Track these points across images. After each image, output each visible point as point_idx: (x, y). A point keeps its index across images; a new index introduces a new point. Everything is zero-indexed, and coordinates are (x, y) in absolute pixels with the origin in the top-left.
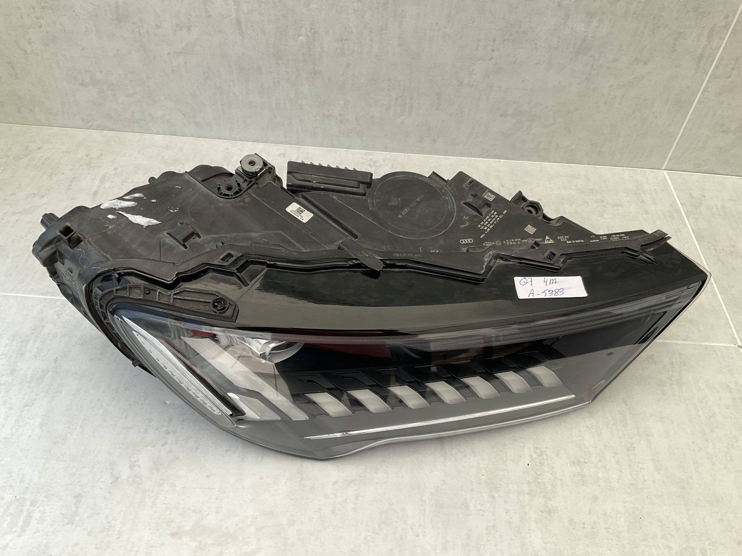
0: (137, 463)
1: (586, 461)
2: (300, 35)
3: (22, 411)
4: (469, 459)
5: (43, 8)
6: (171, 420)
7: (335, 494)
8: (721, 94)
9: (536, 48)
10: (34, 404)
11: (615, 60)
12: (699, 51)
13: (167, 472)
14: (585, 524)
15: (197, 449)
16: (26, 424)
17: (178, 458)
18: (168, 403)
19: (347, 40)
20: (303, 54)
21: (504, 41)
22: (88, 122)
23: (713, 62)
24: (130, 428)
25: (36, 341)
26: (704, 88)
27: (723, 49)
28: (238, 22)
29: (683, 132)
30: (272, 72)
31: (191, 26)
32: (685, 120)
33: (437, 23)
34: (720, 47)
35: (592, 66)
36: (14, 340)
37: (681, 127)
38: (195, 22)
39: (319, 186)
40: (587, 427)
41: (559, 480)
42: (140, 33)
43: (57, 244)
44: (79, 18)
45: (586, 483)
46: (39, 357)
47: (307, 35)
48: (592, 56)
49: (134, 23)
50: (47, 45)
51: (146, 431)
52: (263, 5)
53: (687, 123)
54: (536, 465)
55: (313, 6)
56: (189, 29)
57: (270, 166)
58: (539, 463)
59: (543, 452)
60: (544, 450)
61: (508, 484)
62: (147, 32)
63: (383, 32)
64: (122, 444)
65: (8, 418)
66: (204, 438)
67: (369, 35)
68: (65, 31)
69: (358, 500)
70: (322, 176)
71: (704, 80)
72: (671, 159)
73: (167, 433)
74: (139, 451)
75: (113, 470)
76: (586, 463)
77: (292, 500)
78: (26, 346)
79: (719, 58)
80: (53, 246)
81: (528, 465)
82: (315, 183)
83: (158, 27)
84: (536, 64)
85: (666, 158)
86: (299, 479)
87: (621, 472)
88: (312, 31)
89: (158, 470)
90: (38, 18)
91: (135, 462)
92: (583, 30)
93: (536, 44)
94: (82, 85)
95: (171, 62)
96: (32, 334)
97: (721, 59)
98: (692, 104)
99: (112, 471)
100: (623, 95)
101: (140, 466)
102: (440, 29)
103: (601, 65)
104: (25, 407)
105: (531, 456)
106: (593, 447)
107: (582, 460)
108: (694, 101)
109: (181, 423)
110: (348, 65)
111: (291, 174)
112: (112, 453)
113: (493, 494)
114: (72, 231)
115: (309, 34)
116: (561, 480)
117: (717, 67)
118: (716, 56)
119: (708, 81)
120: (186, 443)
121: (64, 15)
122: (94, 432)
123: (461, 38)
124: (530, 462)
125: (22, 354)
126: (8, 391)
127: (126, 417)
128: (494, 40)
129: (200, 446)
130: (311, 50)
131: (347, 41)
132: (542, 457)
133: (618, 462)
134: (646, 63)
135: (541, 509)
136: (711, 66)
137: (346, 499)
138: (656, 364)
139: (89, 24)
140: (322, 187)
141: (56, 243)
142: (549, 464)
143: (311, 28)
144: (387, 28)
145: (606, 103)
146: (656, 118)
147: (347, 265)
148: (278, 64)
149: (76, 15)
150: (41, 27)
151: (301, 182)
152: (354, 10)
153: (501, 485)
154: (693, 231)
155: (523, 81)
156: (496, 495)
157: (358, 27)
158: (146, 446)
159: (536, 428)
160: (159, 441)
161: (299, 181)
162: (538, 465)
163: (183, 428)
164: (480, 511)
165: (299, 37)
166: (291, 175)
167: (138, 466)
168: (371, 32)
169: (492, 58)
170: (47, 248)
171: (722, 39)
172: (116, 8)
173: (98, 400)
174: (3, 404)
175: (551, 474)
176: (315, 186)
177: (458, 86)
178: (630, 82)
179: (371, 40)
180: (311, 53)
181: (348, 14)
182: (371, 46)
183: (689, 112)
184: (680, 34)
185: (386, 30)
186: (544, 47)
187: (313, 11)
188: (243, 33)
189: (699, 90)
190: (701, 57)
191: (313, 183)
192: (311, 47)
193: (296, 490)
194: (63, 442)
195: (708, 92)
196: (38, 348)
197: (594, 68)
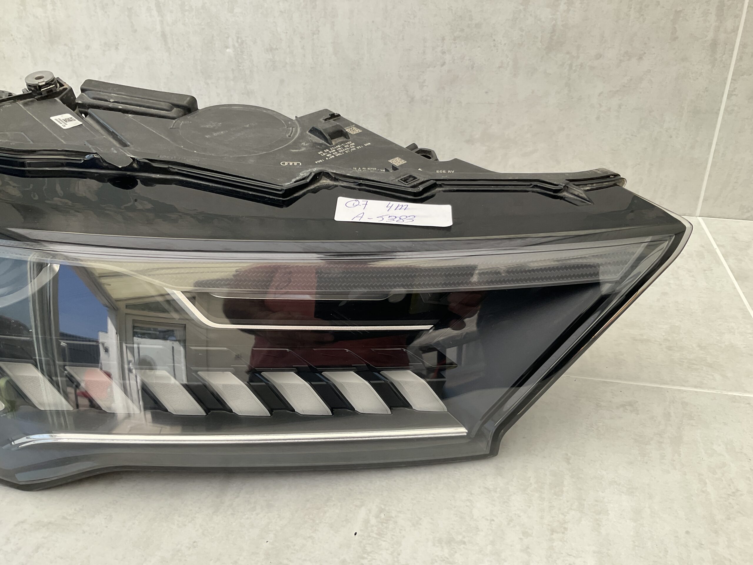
1: (465, 540)
2: (227, 47)
4: (257, 514)
9: (494, 46)
11: (599, 56)
12: (710, 35)
19: (277, 49)
20: (233, 70)
21: (455, 39)
23: (732, 50)
26: (729, 90)
27: (743, 32)
28: (164, 35)
29: (713, 158)
30: (202, 95)
31: (118, 44)
32: (712, 140)
33: (373, 22)
34: (738, 27)
35: (571, 66)
37: (710, 151)
38: (123, 39)
39: (116, 106)
40: (486, 488)
42: (71, 56)
44: (16, 43)
47: (234, 46)
48: (568, 53)
49: (65, 45)
52: (187, 13)
54: (370, 536)
55: (237, 10)
56: (117, 48)
57: (68, 87)
58: (376, 534)
59: (391, 517)
60: (393, 514)
61: (305, 560)
63: (315, 36)
67: (300, 41)
68: (4, 58)
70: (124, 95)
71: (726, 79)
72: (705, 200)
76: (465, 543)
79: (740, 44)
81: (356, 534)
82: (113, 102)
83: (88, 47)
84: (500, 67)
85: (698, 198)
88: (239, 41)
92: (551, 17)
93: (494, 40)
97: (743, 45)
98: (717, 114)
100: (620, 106)
102: (378, 28)
103: (581, 65)
105: (367, 522)
106: (487, 520)
107: (459, 538)
108: (719, 109)
110: (282, 81)
115: (237, 45)
117: (740, 59)
118: (735, 42)
119: (732, 79)
123: (403, 39)
124: (361, 530)
128: (443, 39)
130: (240, 65)
131: (277, 51)
132: (385, 525)
133: (526, 550)
134: (640, 58)
136: (732, 57)
140: (120, 107)
142: (393, 537)
143: (238, 38)
144: (319, 31)
145: (598, 118)
146: (671, 137)
148: (208, 84)
149: (14, 40)
152: (281, 12)
153: (290, 561)
154: (732, 271)
155: (486, 93)
157: (287, 33)
159: (395, 481)
162: (373, 537)
165: (227, 49)
166: (85, 94)
168: (302, 38)
169: (443, 64)
171: (738, 17)
175: (392, 554)
176: (111, 105)
177: (409, 103)
178: (624, 86)
179: (303, 48)
180: (241, 68)
181: (275, 17)
182: (304, 56)
183: (715, 127)
184: (678, 13)
185: (318, 34)
186: (505, 44)
187: (238, 17)
188: (170, 48)
189: (723, 93)
190: (714, 44)
191: (110, 102)
192: (240, 60)
195: (736, 95)
197: (574, 68)
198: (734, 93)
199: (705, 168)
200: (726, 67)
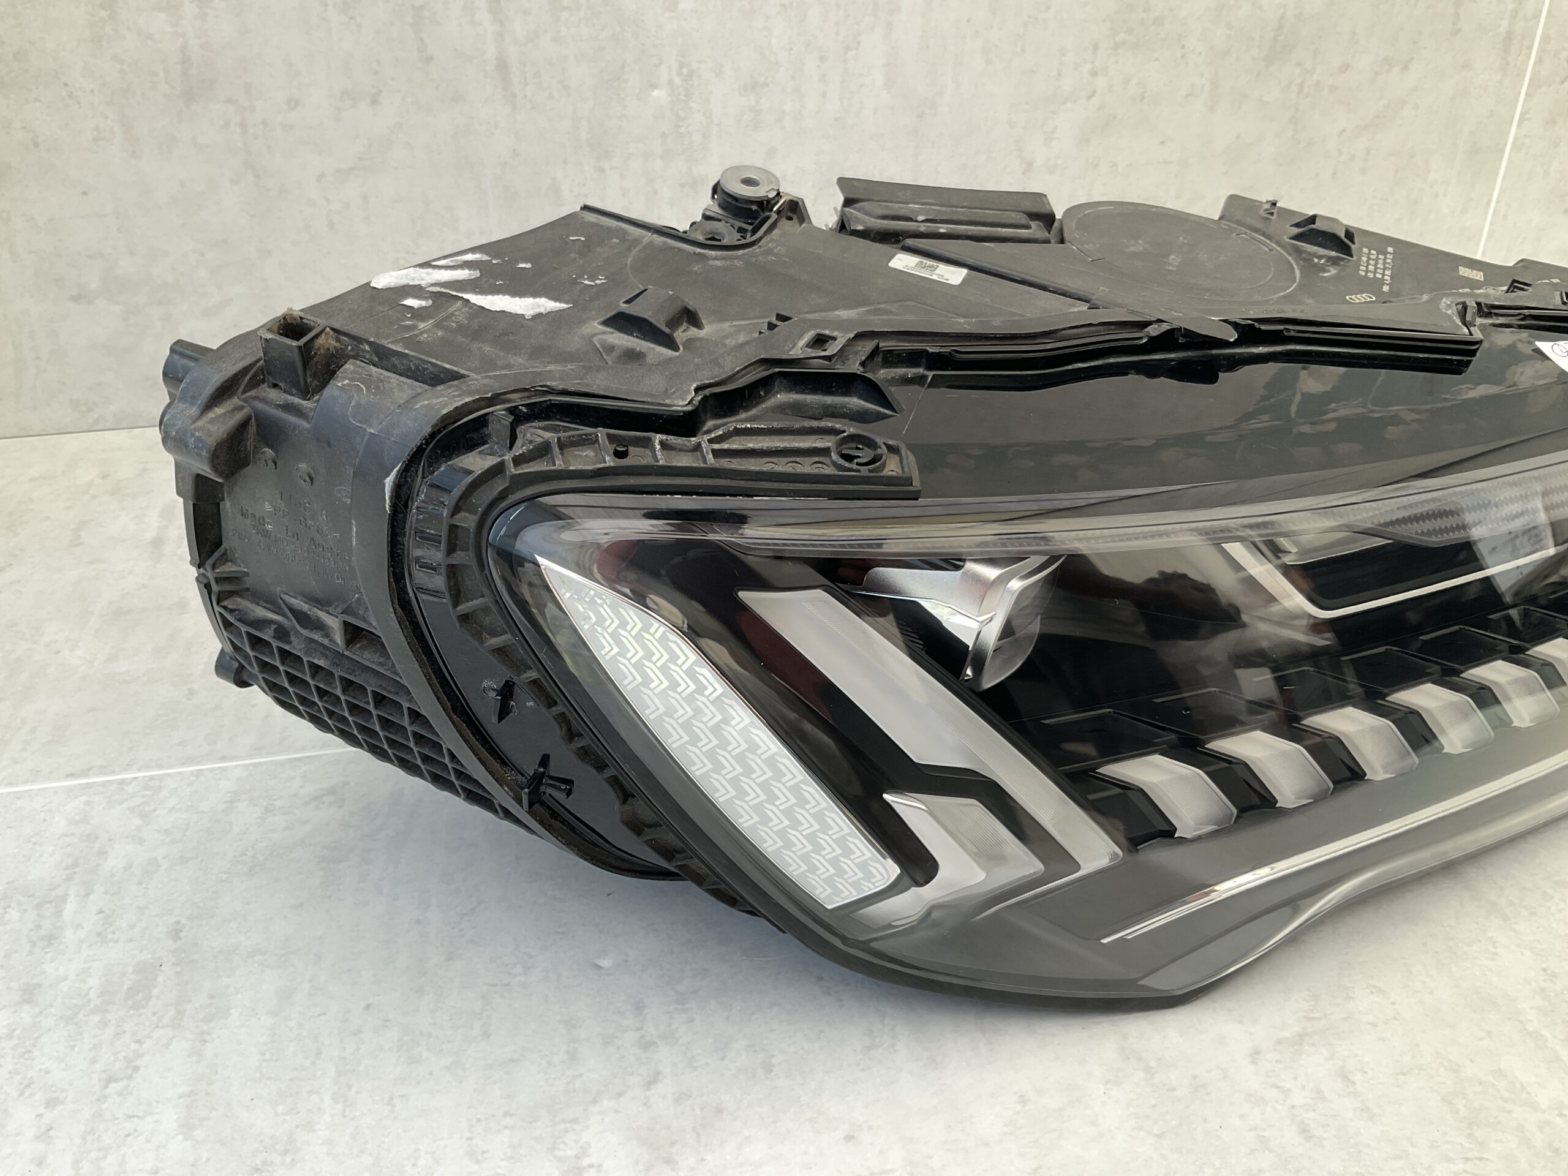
0: (586, 1161)
2: (654, 86)
3: (98, 1100)
4: (1563, 900)
6: (639, 1007)
8: (1554, 122)
9: (1183, 57)
10: (136, 1069)
11: (1345, 68)
12: (1505, 24)
13: (703, 1160)
15: (768, 1069)
16: (128, 1135)
17: (719, 1111)
18: (605, 963)
19: (767, 85)
20: (664, 135)
21: (1116, 47)
22: (90, 410)
23: (1530, 48)
24: (512, 1060)
25: (87, 895)
26: (1521, 113)
28: (502, 66)
29: (1491, 224)
30: (586, 196)
31: (380, 92)
32: (1491, 195)
33: (969, 21)
34: (1541, 11)
35: (1301, 86)
36: (9, 907)
37: (1487, 214)
38: (393, 79)
39: (935, 231)
42: (244, 127)
43: (249, 394)
44: (78, 103)
46: (113, 933)
47: (671, 83)
48: (1299, 64)
49: (230, 101)
51: (572, 1057)
52: (565, 15)
53: (1497, 202)
55: (685, 5)
56: (375, 101)
57: (791, 198)
62: (265, 123)
63: (851, 54)
64: (507, 1114)
65: (51, 1133)
66: (772, 1031)
67: (818, 66)
68: (36, 145)
69: (1354, 1083)
70: (935, 205)
71: (1520, 93)
73: (647, 1045)
74: (575, 1121)
77: (1159, 1136)
78: (59, 913)
79: (1541, 38)
80: (235, 401)
82: (925, 221)
83: (294, 103)
84: (1187, 95)
86: (1142, 1075)
88: (685, 71)
89: (669, 1161)
91: (577, 1157)
93: (1183, 47)
94: (76, 299)
95: (327, 199)
96: (69, 879)
97: (1545, 39)
98: (1502, 151)
100: (1368, 151)
101: (600, 1166)
102: (977, 32)
103: (1318, 83)
104: (106, 1087)
108: (1505, 145)
109: (676, 1009)
110: (772, 152)
111: (856, 205)
112: (484, 1152)
114: (310, 329)
115: (678, 81)
117: (1539, 61)
118: (1536, 33)
119: (1526, 94)
120: (723, 1059)
121: (37, 100)
122: (390, 1103)
123: (1023, 51)
125: (51, 938)
126: (29, 1052)
127: (486, 1034)
128: (1096, 48)
129: (773, 1056)
130: (681, 123)
131: (767, 89)
134: (1405, 67)
136: (1529, 57)
139: (106, 118)
140: (942, 231)
141: (244, 392)
143: (682, 65)
144: (859, 43)
145: (1335, 174)
146: (1436, 196)
147: (1141, 338)
148: (602, 170)
149: (71, 96)
151: (886, 222)
155: (1162, 143)
157: (791, 49)
158: (594, 1101)
160: (632, 1074)
161: (879, 221)
163: (692, 1020)
165: (653, 91)
166: (855, 209)
167: (592, 1170)
168: (822, 58)
169: (1092, 94)
170: (218, 411)
172: (183, 63)
173: (368, 1007)
174: (21, 1094)
176: (923, 228)
178: (1378, 117)
179: (823, 78)
180: (682, 130)
181: (768, 18)
182: (824, 95)
183: (1497, 173)
185: (857, 49)
186: (1200, 53)
187: (686, 19)
188: (514, 95)
189: (1513, 117)
190: (1509, 37)
191: (917, 221)
192: (682, 114)
193: (1154, 1106)
194: (288, 1159)
195: (1530, 119)
196: (100, 912)
197: (1305, 90)
199: (1479, 240)
200: (1521, 75)
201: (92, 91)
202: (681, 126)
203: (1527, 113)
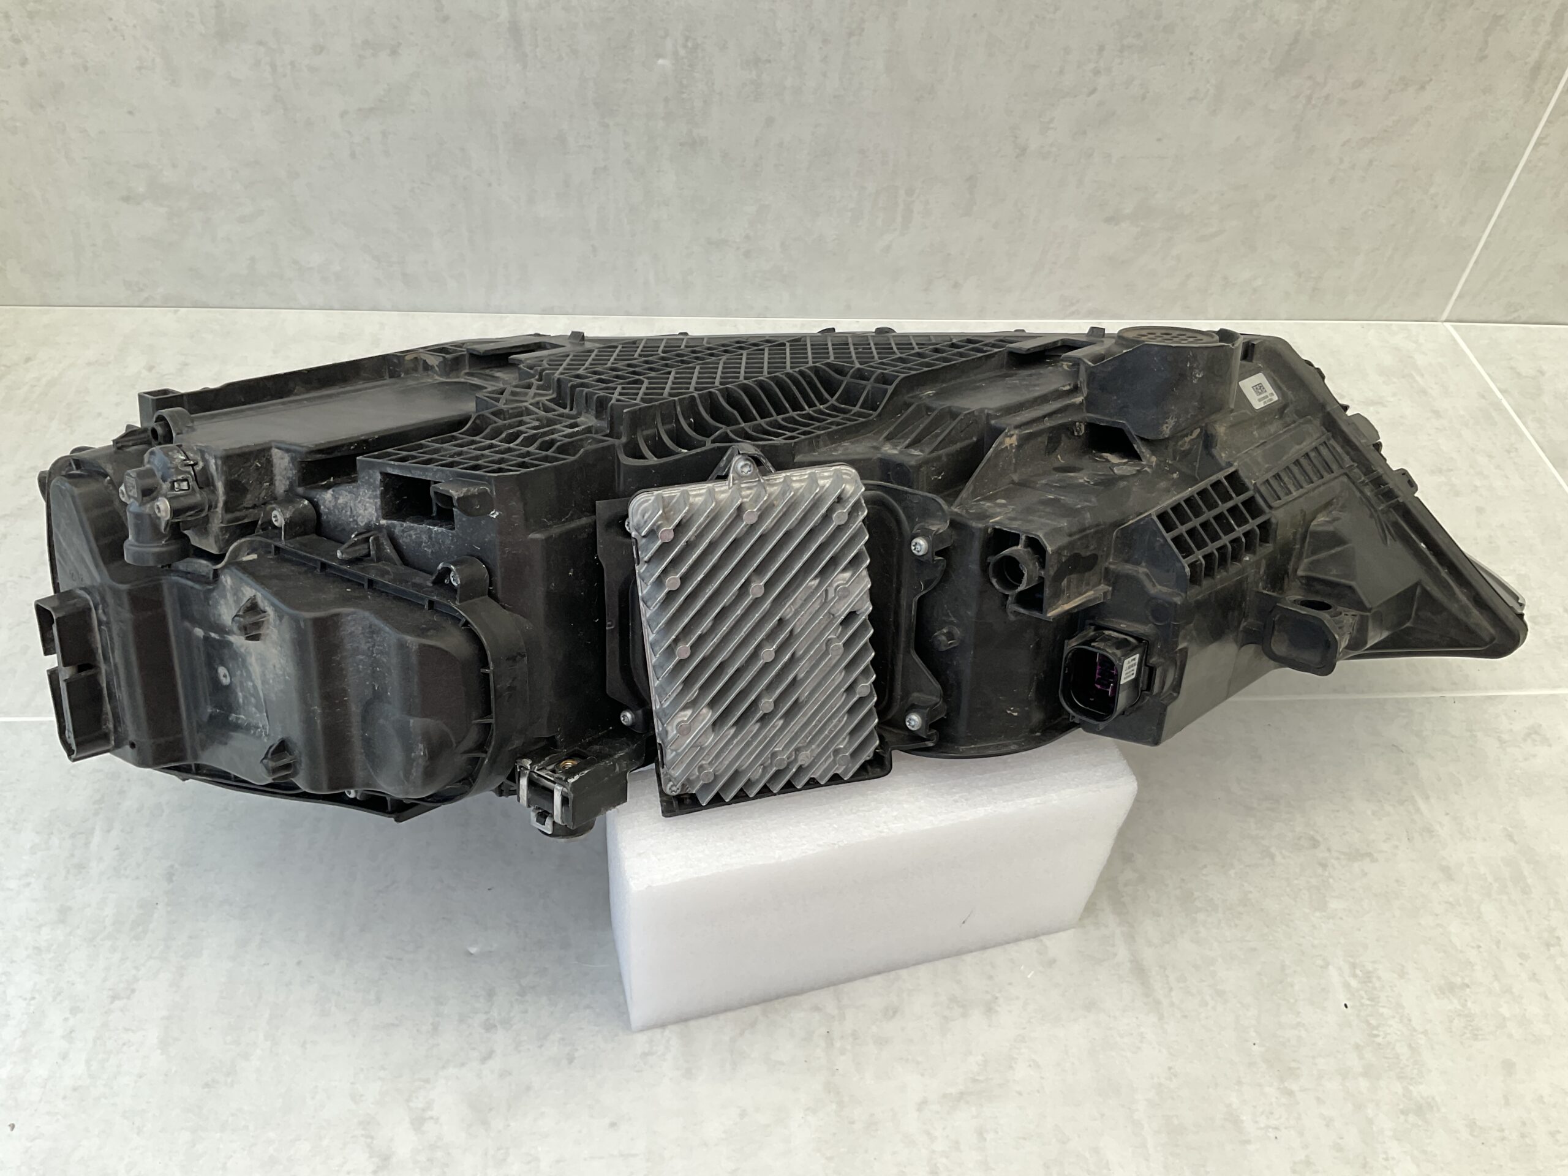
0: (429, 1113)
1: (1467, 981)
2: (659, 56)
3: (106, 1013)
4: (1214, 1009)
5: (31, 15)
6: (491, 994)
7: (928, 1133)
9: (1190, 63)
10: (133, 991)
11: (1358, 84)
12: (1535, 55)
13: (509, 1126)
14: (1503, 1130)
15: (571, 1060)
16: (124, 1044)
17: (528, 1088)
18: (474, 950)
19: (769, 61)
20: (666, 100)
21: (1123, 50)
22: (141, 290)
23: (1559, 78)
24: (393, 1025)
25: (109, 831)
26: (1538, 138)
28: (515, 29)
29: (1490, 235)
30: (590, 147)
31: (400, 44)
32: (1494, 211)
33: (975, 15)
35: (1309, 98)
36: (52, 833)
37: (1486, 226)
38: (411, 34)
40: (1446, 902)
41: (1422, 1033)
42: (273, 67)
44: (123, 36)
45: (1480, 1032)
46: (125, 869)
47: (676, 53)
48: (1310, 78)
49: (260, 43)
50: (42, 106)
51: (435, 1029)
53: (1500, 216)
54: (1362, 1005)
56: (394, 52)
58: (1369, 999)
59: (1369, 972)
60: (1370, 967)
63: (854, 39)
64: (383, 1068)
65: (73, 1035)
66: (581, 1029)
67: (821, 48)
68: (86, 69)
69: (985, 1140)
71: (1540, 120)
72: (1460, 297)
73: (489, 1027)
74: (427, 1081)
75: (372, 1138)
76: (1468, 986)
77: (830, 1159)
78: (87, 844)
81: (1346, 1006)
83: (319, 49)
84: (1190, 99)
85: (1451, 294)
86: (834, 1106)
87: (1546, 997)
88: (690, 44)
89: (486, 1124)
90: (17, 41)
91: (423, 1110)
92: (1296, 18)
93: (1192, 54)
94: (126, 199)
95: (349, 132)
96: (96, 814)
98: (1513, 173)
99: (369, 1140)
100: (1371, 162)
101: (438, 1119)
102: (982, 27)
103: (1327, 97)
104: (112, 1002)
106: (1473, 947)
107: (1458, 980)
108: (1516, 166)
109: (517, 1000)
110: (770, 121)
112: (362, 1096)
113: (1286, 1084)
115: (682, 52)
116: (1425, 1033)
119: (1548, 121)
120: (541, 1047)
121: (85, 31)
122: (304, 1045)
123: (1027, 47)
124: (1349, 999)
125: (81, 867)
126: (60, 965)
127: (378, 1000)
128: (1101, 49)
129: (577, 1050)
130: (684, 90)
131: (769, 65)
132: (1370, 985)
133: (1534, 977)
134: (1423, 88)
135: (1401, 1107)
136: (1556, 87)
137: (957, 1143)
138: (1550, 746)
139: (148, 50)
142: (1390, 999)
143: (687, 39)
144: (863, 30)
145: (1333, 180)
146: (1436, 207)
148: (607, 126)
149: (115, 29)
150: (24, 62)
153: (1299, 1062)
155: (1159, 140)
156: (1294, 1087)
157: (795, 31)
158: (443, 1067)
160: (474, 1049)
162: (1368, 1005)
163: (526, 1012)
164: (1270, 1130)
165: (658, 60)
167: (432, 1121)
168: (825, 41)
169: (1094, 91)
172: (216, 7)
173: (299, 963)
175: (1401, 1021)
177: (1016, 157)
178: (1386, 131)
179: (825, 59)
180: (684, 96)
182: (825, 75)
184: (1497, 19)
185: (860, 35)
186: (1208, 61)
188: (526, 55)
189: (1529, 141)
190: (1537, 68)
192: (685, 82)
193: (834, 1134)
194: (229, 1080)
195: (1547, 144)
196: (117, 849)
197: (1313, 102)
198: (1545, 141)
199: (1474, 250)
201: (135, 26)
202: (683, 93)
203: (1543, 139)
